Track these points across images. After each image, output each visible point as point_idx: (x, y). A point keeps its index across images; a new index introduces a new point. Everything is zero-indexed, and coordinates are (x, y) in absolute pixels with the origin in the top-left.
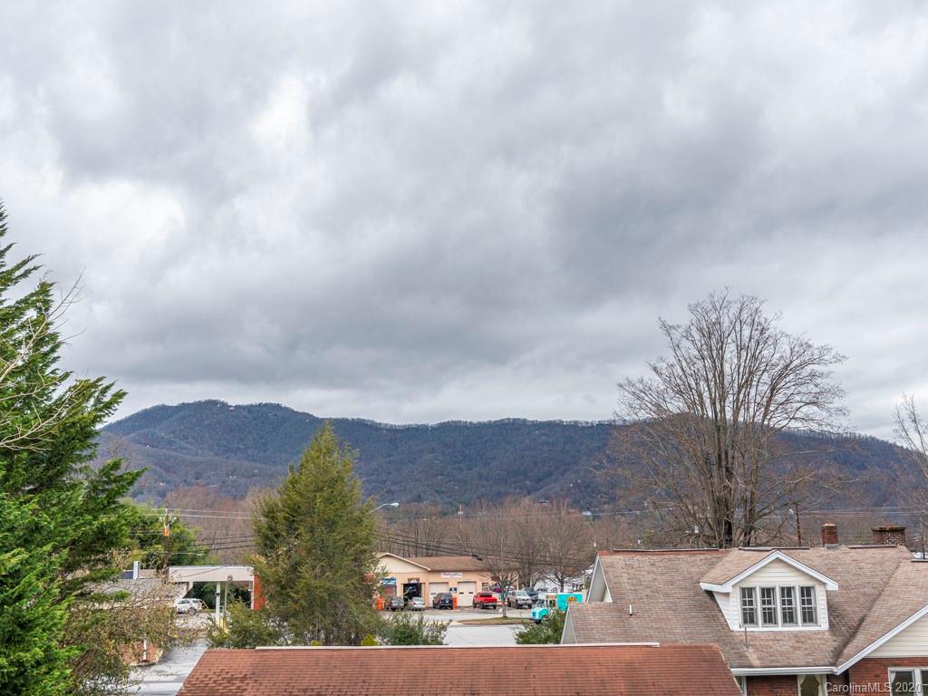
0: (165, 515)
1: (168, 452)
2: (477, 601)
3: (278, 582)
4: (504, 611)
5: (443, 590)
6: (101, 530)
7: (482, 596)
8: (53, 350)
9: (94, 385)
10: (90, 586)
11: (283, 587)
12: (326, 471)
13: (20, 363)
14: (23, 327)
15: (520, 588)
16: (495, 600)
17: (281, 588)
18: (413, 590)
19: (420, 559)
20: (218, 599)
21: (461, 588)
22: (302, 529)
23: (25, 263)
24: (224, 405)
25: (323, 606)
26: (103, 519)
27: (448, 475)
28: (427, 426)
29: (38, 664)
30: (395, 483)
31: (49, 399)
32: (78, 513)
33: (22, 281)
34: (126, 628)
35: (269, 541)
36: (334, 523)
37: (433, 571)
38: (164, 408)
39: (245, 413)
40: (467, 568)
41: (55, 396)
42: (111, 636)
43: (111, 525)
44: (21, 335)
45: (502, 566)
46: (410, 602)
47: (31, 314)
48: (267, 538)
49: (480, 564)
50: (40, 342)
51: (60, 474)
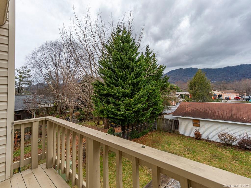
0: (175, 85)
1: (174, 77)
2: (235, 98)
3: (193, 93)
4: (242, 100)
5: (227, 96)
6: (165, 85)
7: (236, 97)
8: (156, 62)
9: (162, 66)
10: (164, 92)
11: (194, 94)
12: (200, 76)
13: (152, 64)
14: (152, 59)
15: (246, 96)
16: (240, 98)
17: (193, 94)
18: (220, 96)
19: (221, 91)
20: (184, 97)
21: (231, 96)
22: (196, 85)
23: (152, 51)
24: (182, 69)
25: (201, 97)
26: (165, 84)
27: (227, 76)
28: (222, 68)
29: (158, 101)
30: (215, 78)
31: (156, 68)
32: (161, 83)
33: (152, 53)
34: (170, 98)
35: (191, 87)
36: (202, 84)
37: (224, 93)
38: (173, 70)
39: (186, 70)
40: (233, 92)
41: (157, 68)
42: (168, 99)
43: (166, 84)
44: (152, 61)
45: (241, 92)
46: (220, 98)
47: (153, 58)
48: (190, 87)
49: (235, 92)
50: (154, 61)
51: (159, 78)
